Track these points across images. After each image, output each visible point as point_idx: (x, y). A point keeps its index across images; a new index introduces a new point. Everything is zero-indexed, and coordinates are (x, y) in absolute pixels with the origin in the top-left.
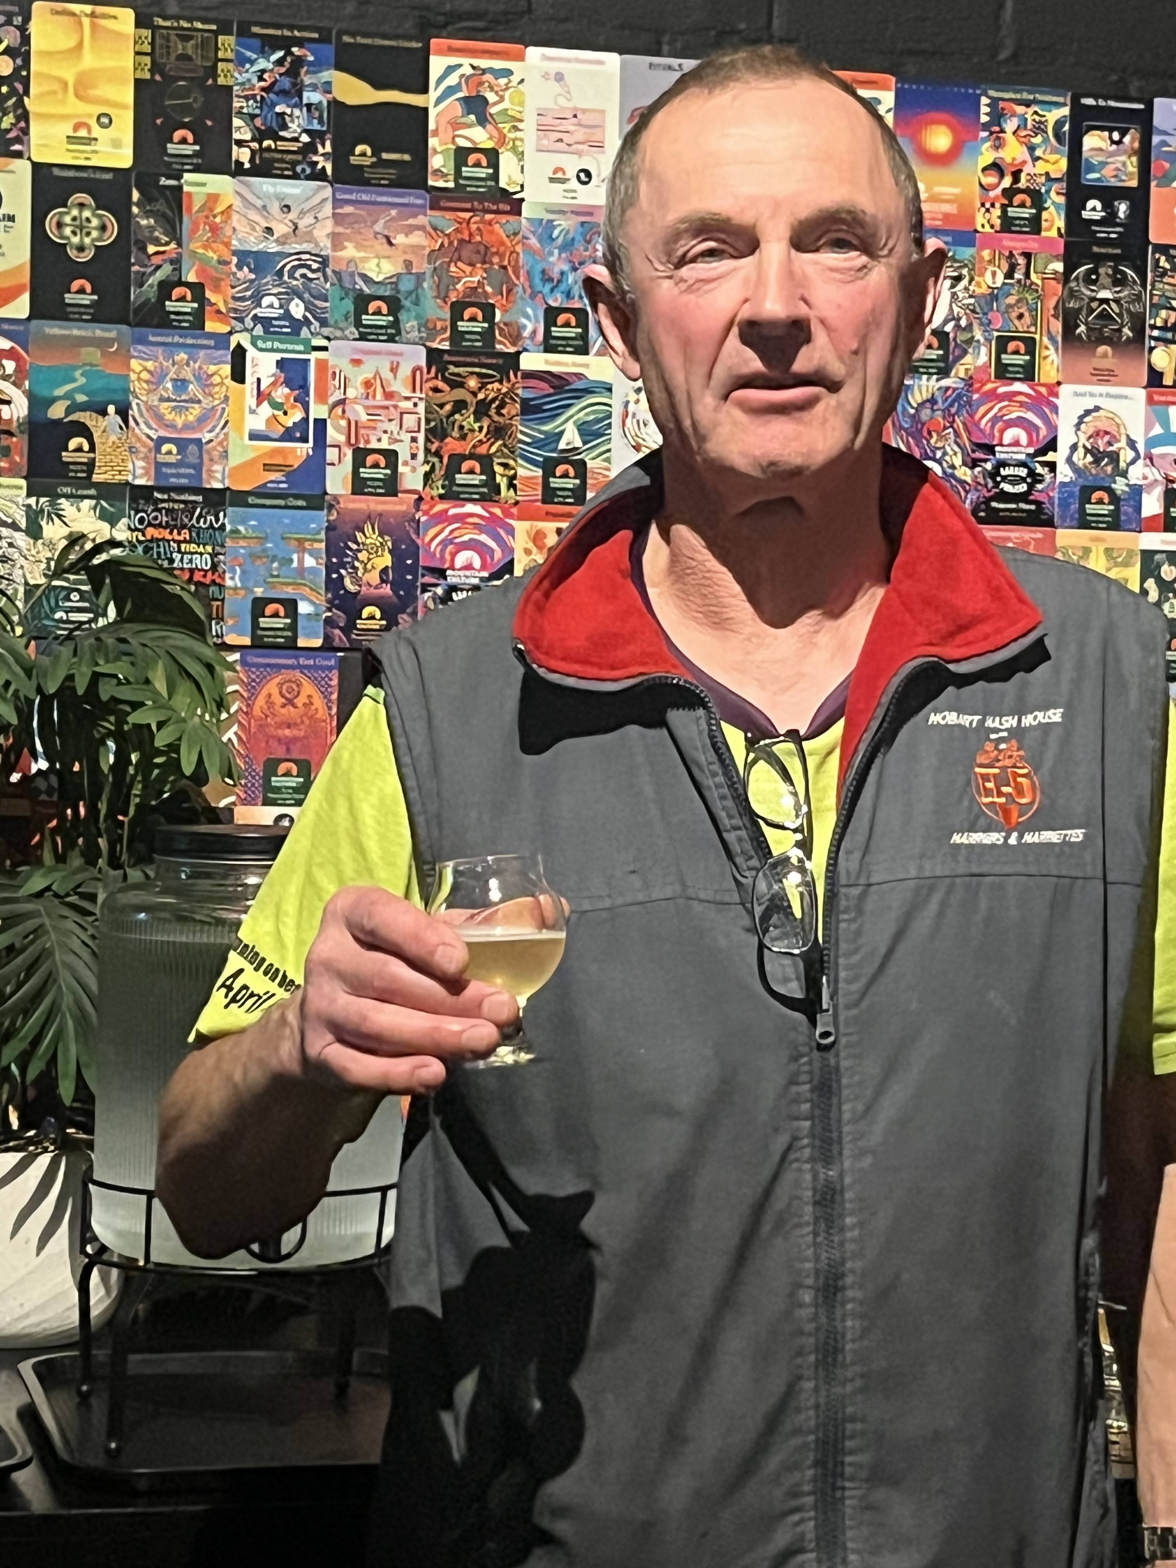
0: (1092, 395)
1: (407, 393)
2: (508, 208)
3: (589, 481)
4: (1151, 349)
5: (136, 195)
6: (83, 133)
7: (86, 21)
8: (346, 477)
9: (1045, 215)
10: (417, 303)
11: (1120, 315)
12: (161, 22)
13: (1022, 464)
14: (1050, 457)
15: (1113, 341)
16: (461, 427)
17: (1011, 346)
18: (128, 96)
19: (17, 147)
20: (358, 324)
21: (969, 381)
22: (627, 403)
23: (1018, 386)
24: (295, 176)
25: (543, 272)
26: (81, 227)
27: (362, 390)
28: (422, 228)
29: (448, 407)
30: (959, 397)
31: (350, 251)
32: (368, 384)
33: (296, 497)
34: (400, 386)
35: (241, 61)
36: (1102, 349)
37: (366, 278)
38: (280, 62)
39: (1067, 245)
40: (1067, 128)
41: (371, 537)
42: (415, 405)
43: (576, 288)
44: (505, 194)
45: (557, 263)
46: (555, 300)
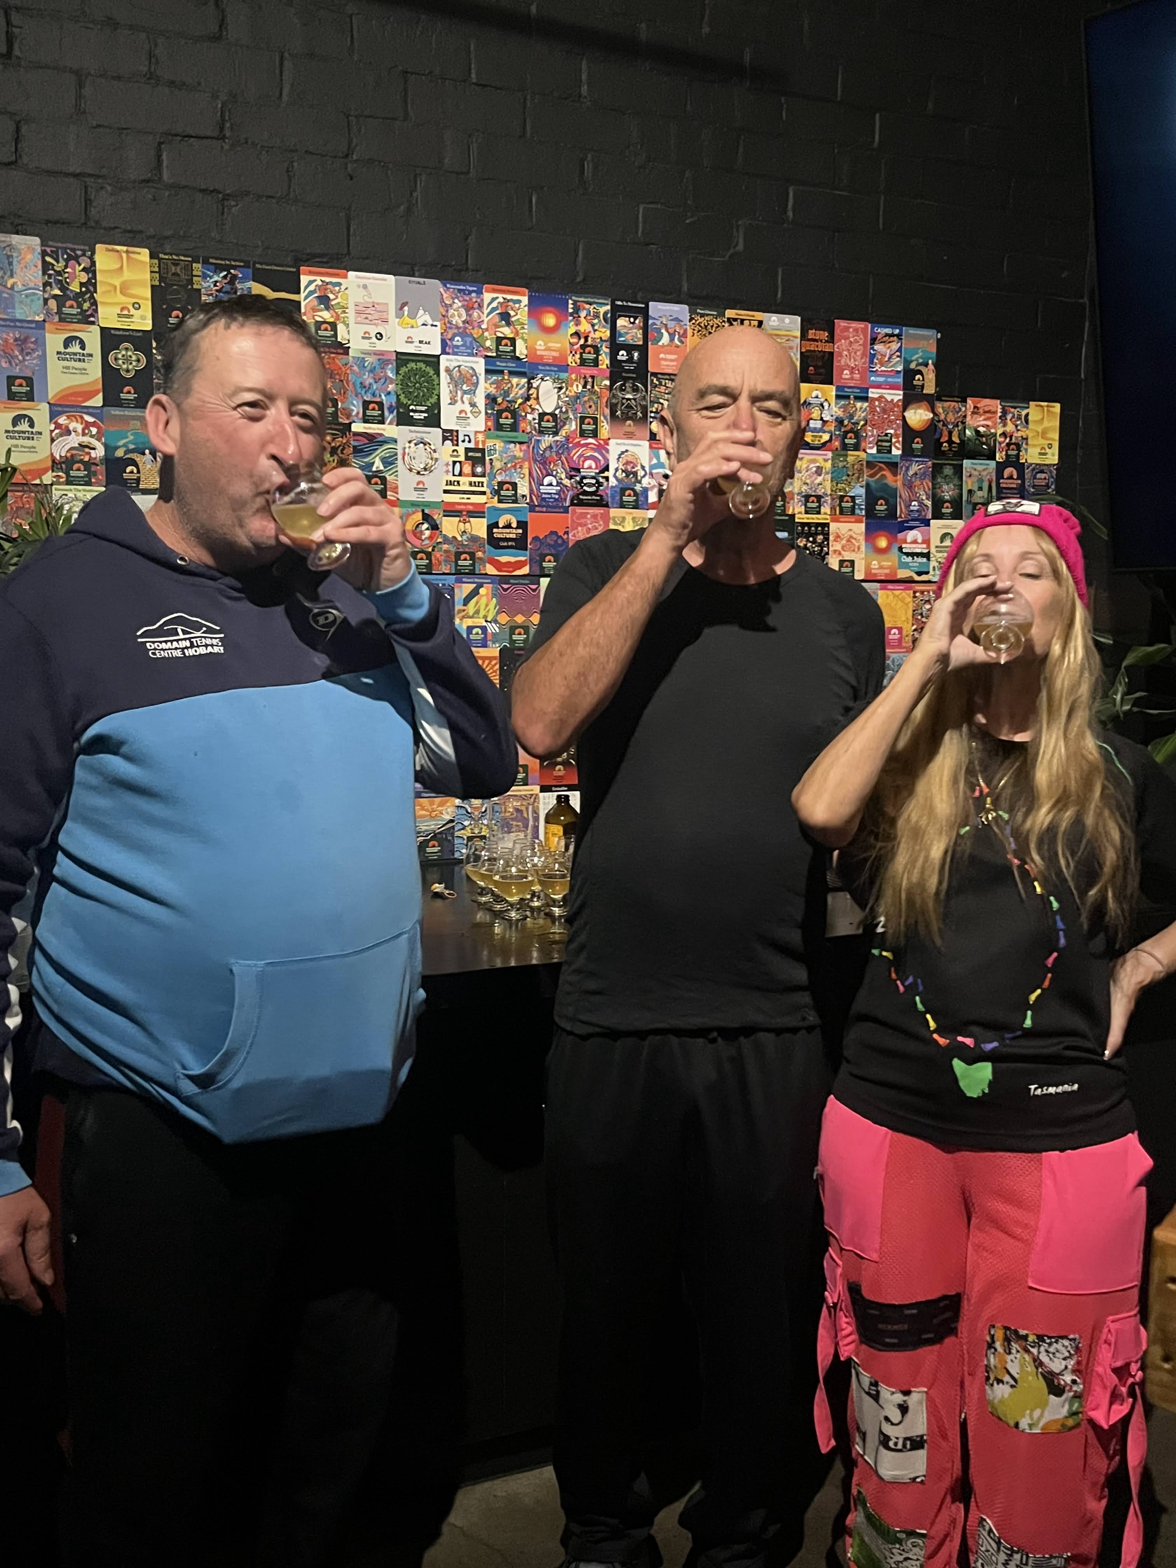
0: (624, 444)
2: (342, 351)
3: (388, 486)
4: (651, 422)
5: (154, 344)
6: (125, 312)
7: (124, 255)
9: (600, 358)
11: (636, 406)
12: (161, 256)
13: (593, 478)
14: (606, 474)
15: (633, 418)
17: (587, 421)
18: (148, 294)
19: (92, 319)
21: (567, 438)
22: (405, 448)
23: (590, 440)
25: (361, 383)
26: (127, 360)
30: (563, 445)
35: (205, 276)
36: (629, 422)
38: (225, 277)
39: (611, 372)
40: (609, 315)
43: (377, 392)
44: (341, 344)
45: (368, 379)
46: (368, 398)
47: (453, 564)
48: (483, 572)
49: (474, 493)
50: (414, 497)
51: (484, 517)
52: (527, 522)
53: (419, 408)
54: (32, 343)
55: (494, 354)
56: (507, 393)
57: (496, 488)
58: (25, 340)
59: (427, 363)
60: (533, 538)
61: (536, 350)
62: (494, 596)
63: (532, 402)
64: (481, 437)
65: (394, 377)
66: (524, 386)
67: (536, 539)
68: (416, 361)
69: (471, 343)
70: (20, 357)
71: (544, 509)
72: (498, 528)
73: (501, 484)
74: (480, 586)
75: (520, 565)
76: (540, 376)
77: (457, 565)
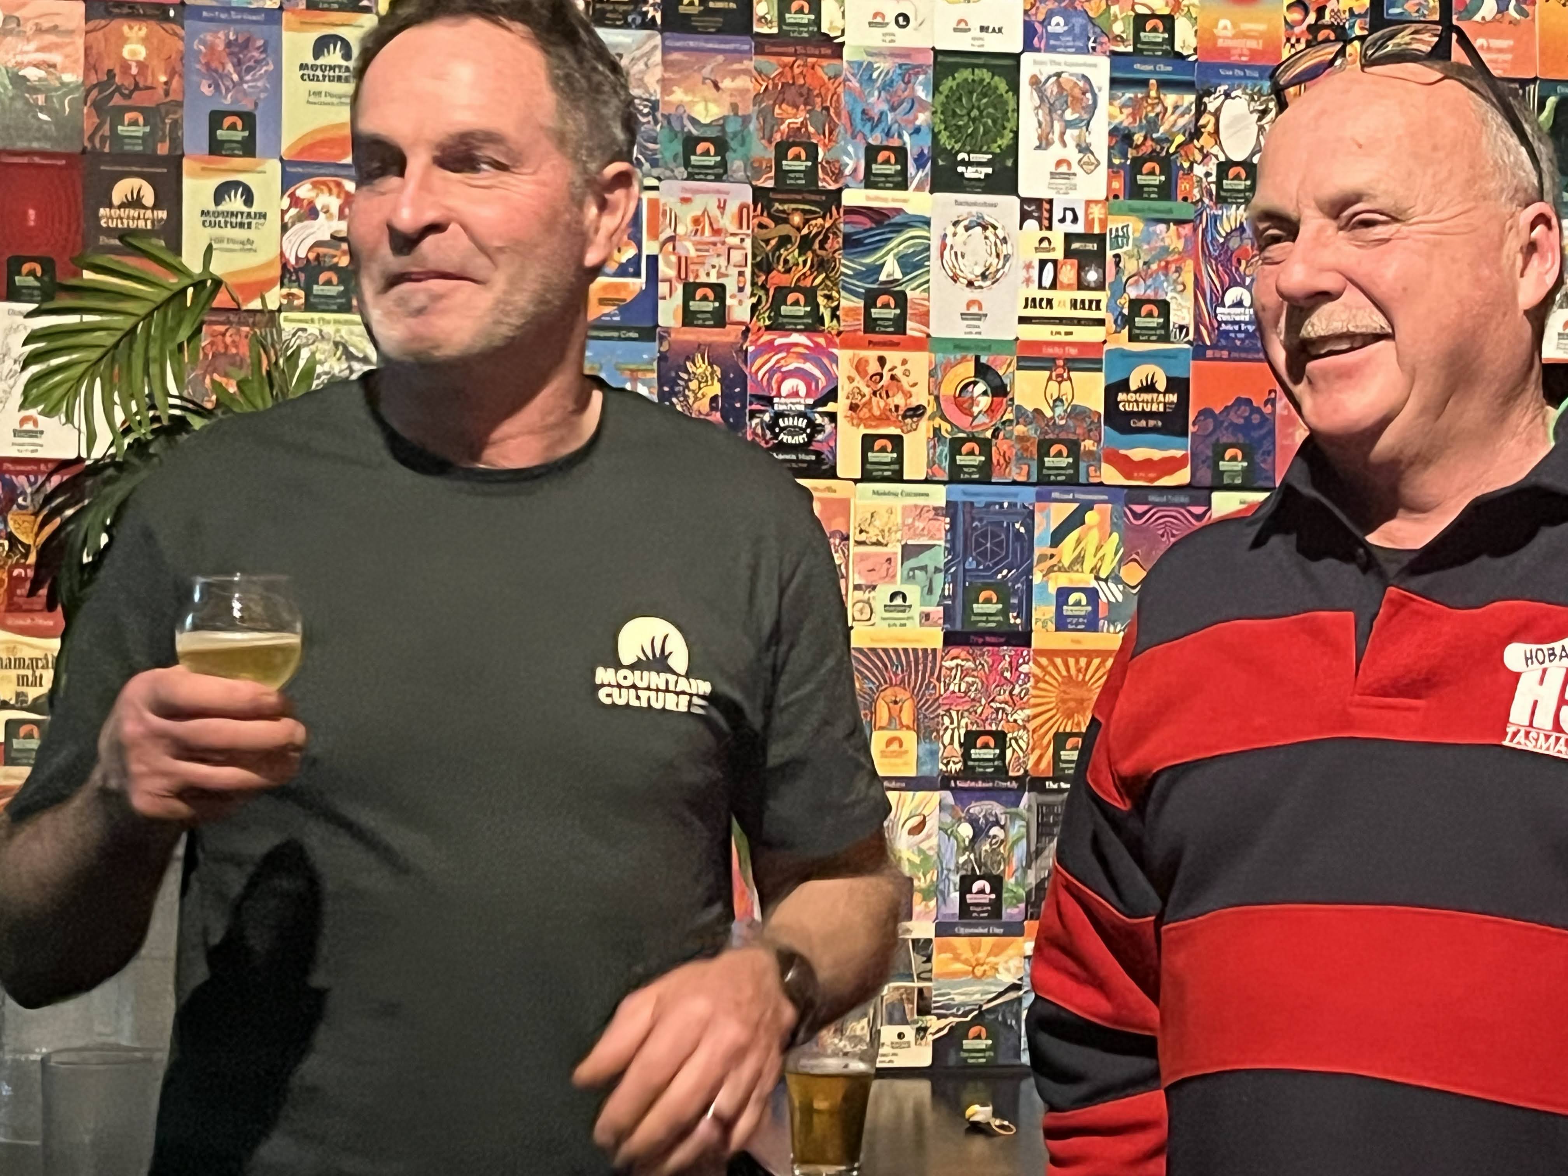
1: (733, 229)
2: (829, 52)
3: (909, 311)
8: (675, 311)
9: (1349, 49)
10: (743, 143)
16: (786, 262)
19: (365, 3)
20: (687, 164)
22: (945, 235)
24: (627, 25)
25: (864, 112)
27: (691, 227)
28: (746, 72)
29: (773, 242)
31: (678, 95)
32: (696, 221)
33: (629, 329)
34: (727, 222)
37: (694, 121)
41: (700, 367)
42: (742, 240)
43: (895, 127)
44: (828, 39)
45: (877, 103)
46: (875, 139)
47: (1034, 465)
48: (1097, 480)
49: (1079, 322)
50: (960, 331)
51: (1100, 370)
52: (1188, 380)
53: (975, 157)
54: (258, 48)
55: (1130, 49)
56: (1153, 125)
57: (1126, 311)
58: (246, 45)
59: (994, 70)
60: (1200, 413)
61: (1215, 38)
62: (1114, 527)
63: (1205, 140)
64: (1097, 212)
65: (930, 99)
66: (1189, 109)
67: (1206, 413)
68: (974, 66)
69: (1084, 28)
70: (235, 77)
71: (1225, 354)
72: (1127, 390)
73: (1136, 305)
74: (1087, 506)
75: (1171, 465)
76: (1222, 88)
77: (1041, 464)
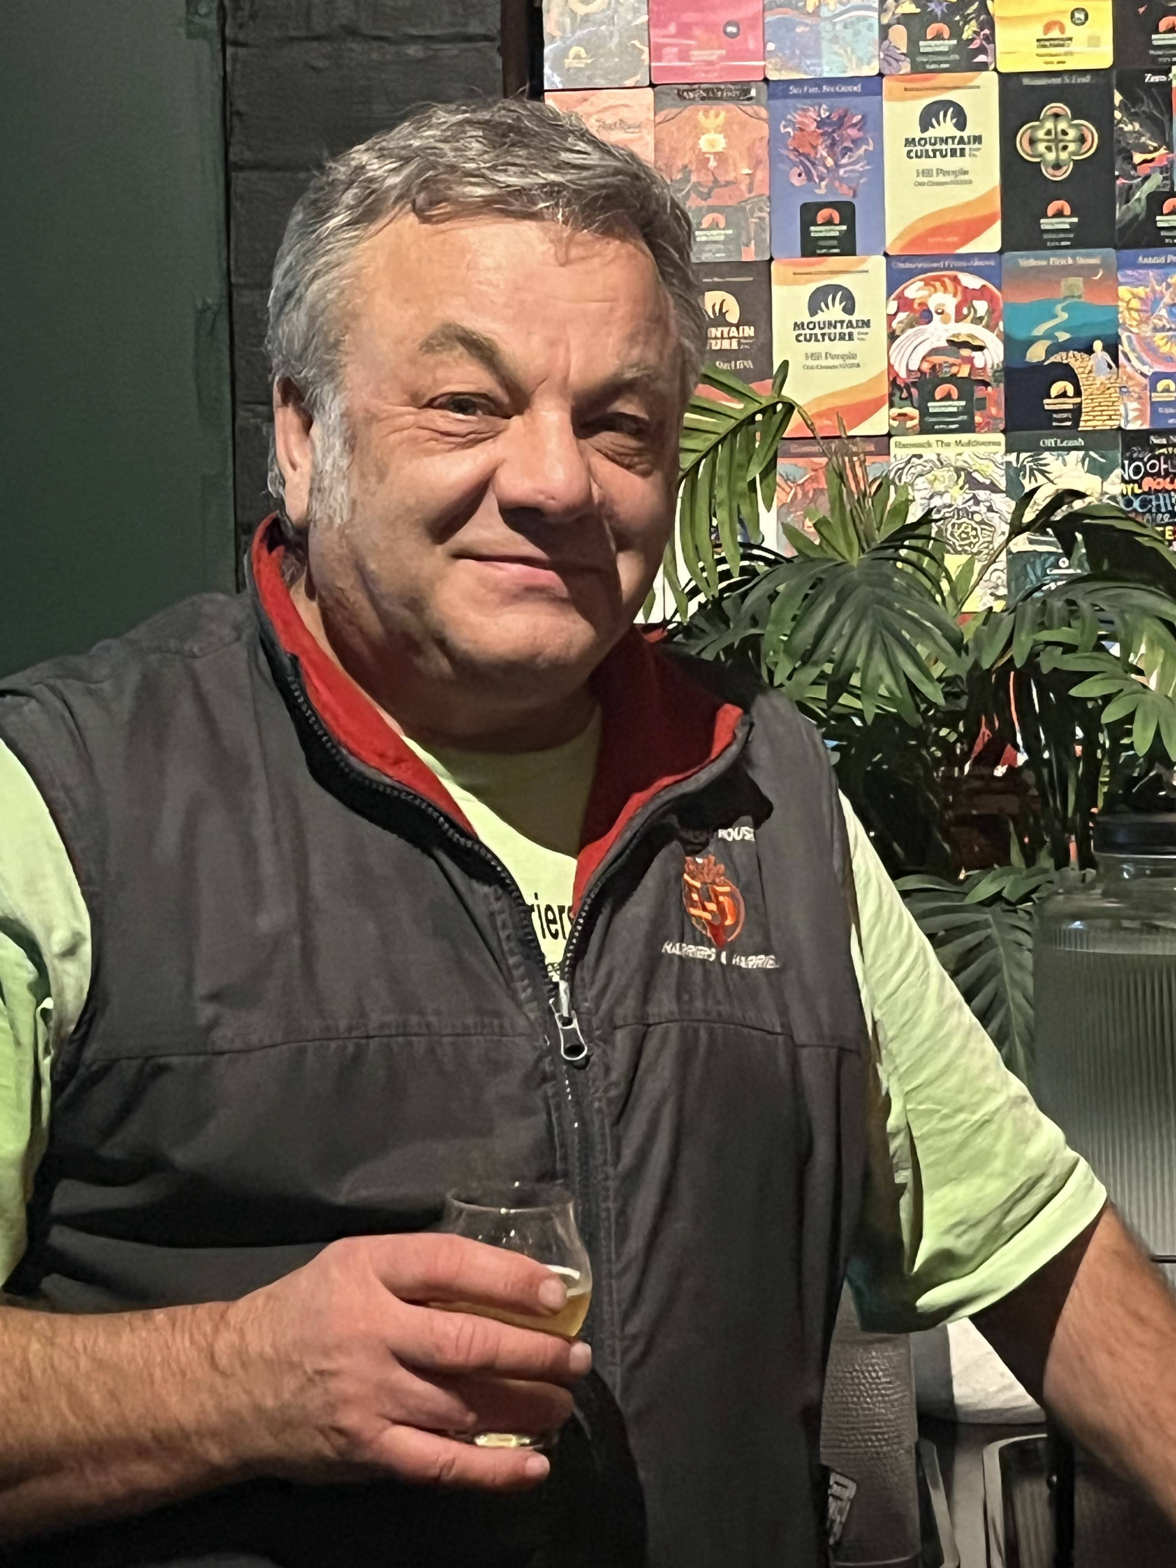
5: (1118, 98)
19: (981, 58)
26: (1057, 141)
54: (855, 125)
58: (841, 123)
70: (830, 162)
